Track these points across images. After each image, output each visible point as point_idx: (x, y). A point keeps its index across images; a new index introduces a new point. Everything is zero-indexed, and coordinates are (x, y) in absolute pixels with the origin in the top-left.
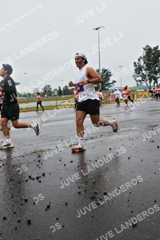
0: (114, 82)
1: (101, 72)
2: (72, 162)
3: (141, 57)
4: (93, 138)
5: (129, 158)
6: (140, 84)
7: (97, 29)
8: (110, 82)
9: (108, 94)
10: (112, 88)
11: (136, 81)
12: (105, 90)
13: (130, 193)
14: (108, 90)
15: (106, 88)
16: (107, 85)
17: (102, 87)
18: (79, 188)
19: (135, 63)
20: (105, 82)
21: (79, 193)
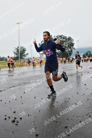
0: (28, 54)
1: (20, 48)
2: (1, 101)
3: (43, 41)
4: (14, 87)
5: (35, 98)
6: (42, 55)
7: (18, 24)
8: (25, 54)
9: (24, 61)
10: (26, 58)
11: (40, 54)
12: (22, 58)
13: (35, 117)
14: (24, 58)
15: (23, 57)
16: (23, 56)
17: (20, 57)
18: (6, 116)
19: (39, 44)
20: (22, 54)
21: (6, 119)
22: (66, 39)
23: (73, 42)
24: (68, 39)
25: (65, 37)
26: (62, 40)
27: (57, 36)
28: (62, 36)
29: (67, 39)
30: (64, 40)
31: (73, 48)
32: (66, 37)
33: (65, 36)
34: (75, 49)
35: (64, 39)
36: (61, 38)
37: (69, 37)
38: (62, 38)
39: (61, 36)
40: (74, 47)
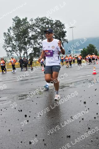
3: (11, 28)
6: (10, 54)
11: (7, 51)
19: (5, 33)
22: (52, 25)
23: (64, 30)
24: (56, 23)
25: (50, 21)
26: (45, 26)
27: (35, 20)
28: (45, 19)
29: (54, 24)
30: (48, 27)
31: (65, 40)
32: (53, 21)
33: (50, 19)
34: (67, 42)
35: (47, 24)
36: (44, 23)
37: (58, 21)
38: (46, 22)
39: (42, 20)
40: (65, 38)
